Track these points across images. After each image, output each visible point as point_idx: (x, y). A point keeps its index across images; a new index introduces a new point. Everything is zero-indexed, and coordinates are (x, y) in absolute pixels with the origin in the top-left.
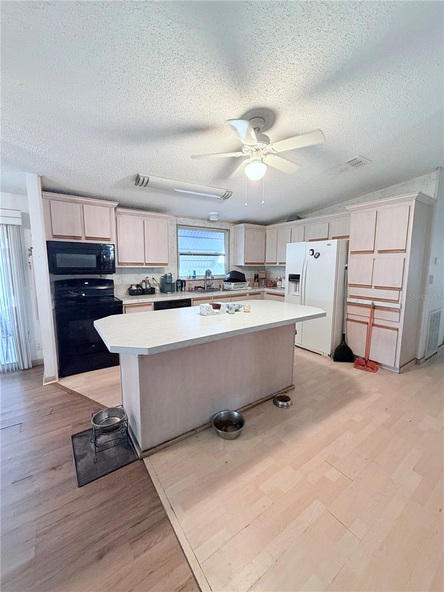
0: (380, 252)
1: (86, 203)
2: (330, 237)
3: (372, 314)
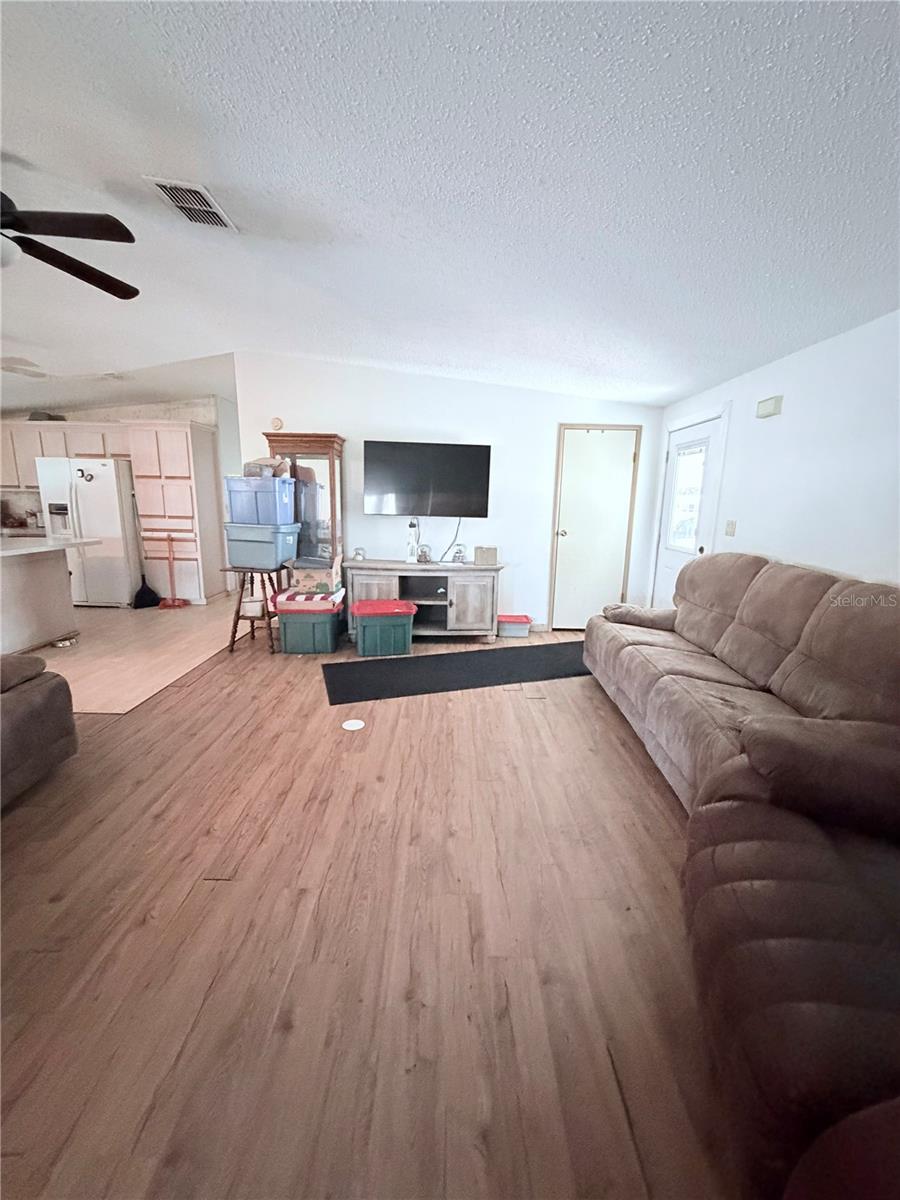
0: (167, 478)
2: (108, 455)
3: (170, 547)
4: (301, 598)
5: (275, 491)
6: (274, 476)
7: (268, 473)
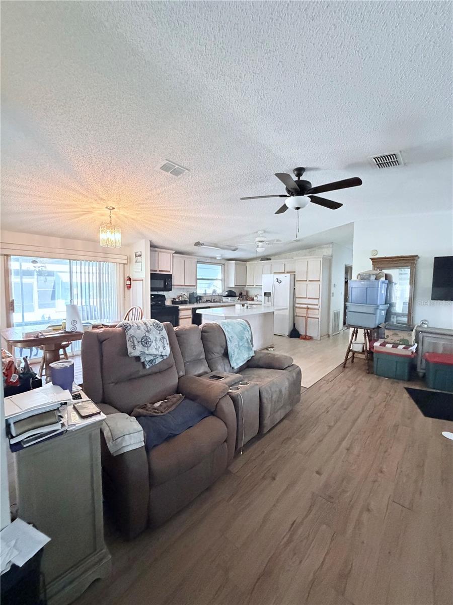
0: (309, 281)
1: (160, 251)
2: (286, 272)
3: (307, 311)
4: (389, 346)
5: (378, 287)
6: (376, 279)
7: (373, 278)
